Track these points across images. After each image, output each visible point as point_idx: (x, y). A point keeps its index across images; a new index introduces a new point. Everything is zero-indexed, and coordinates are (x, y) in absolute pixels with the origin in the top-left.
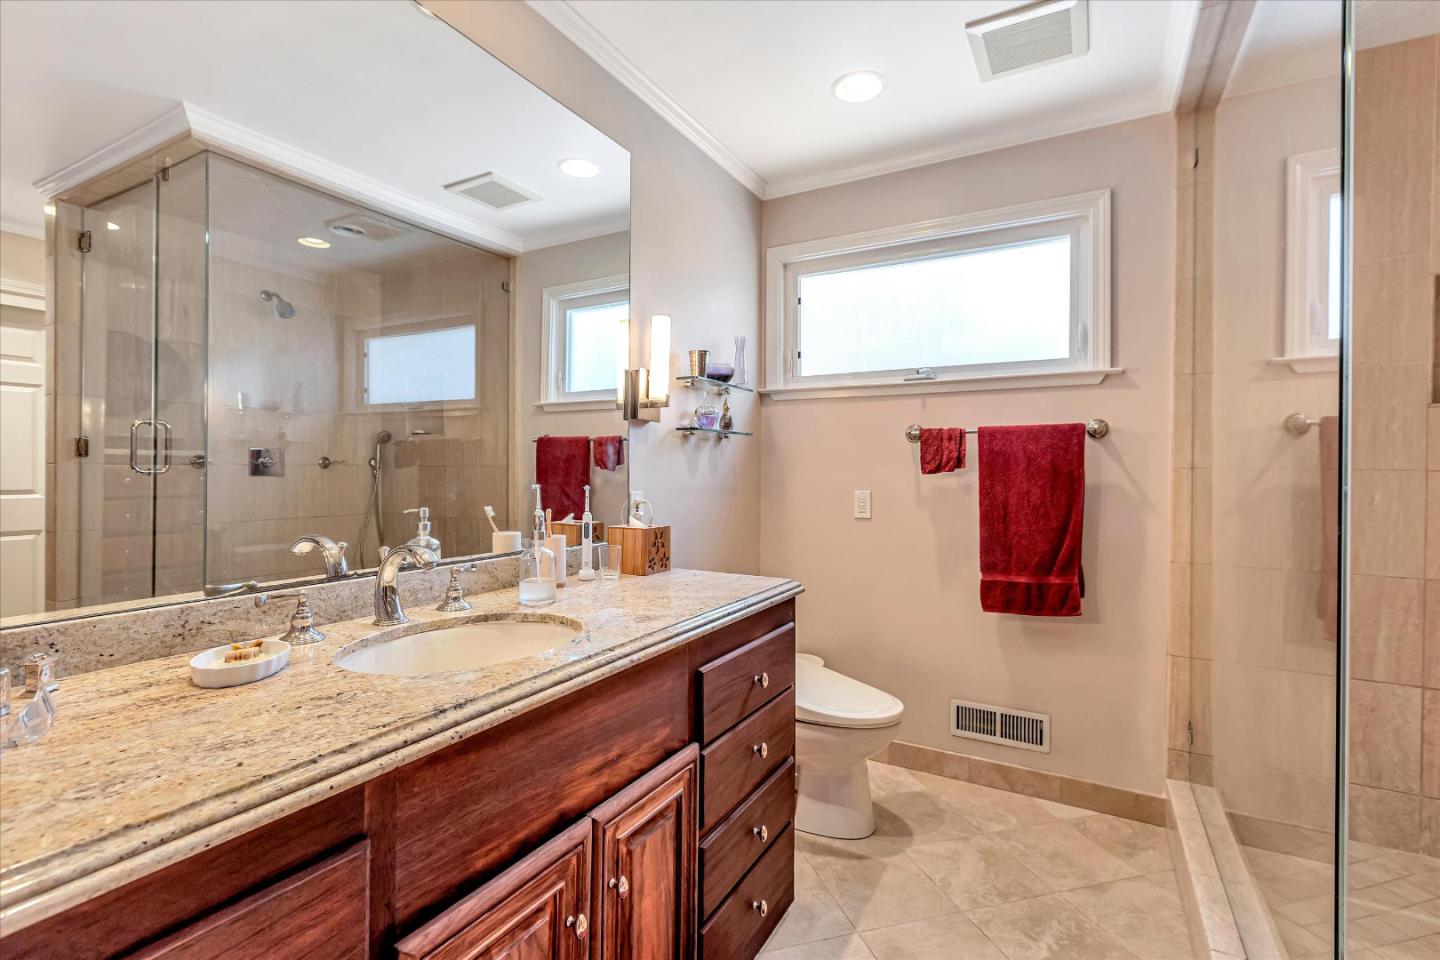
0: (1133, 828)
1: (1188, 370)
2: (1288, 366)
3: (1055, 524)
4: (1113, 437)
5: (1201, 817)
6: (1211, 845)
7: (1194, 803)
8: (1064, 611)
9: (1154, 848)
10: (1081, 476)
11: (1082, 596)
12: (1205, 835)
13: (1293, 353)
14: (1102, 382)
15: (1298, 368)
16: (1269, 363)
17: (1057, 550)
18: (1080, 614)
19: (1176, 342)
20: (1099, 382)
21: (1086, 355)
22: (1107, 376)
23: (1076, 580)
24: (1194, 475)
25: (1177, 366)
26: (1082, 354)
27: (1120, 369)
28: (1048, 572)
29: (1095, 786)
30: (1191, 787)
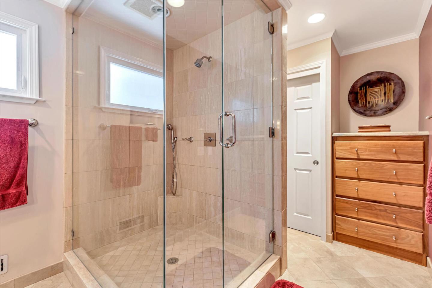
0: (51, 280)
1: (71, 104)
2: (101, 109)
3: (12, 165)
4: (40, 127)
5: (81, 261)
6: (87, 269)
7: (76, 257)
8: (18, 204)
9: (62, 282)
10: (26, 143)
11: (27, 195)
12: (84, 266)
13: (102, 105)
14: (34, 104)
15: (103, 110)
16: (95, 107)
17: (14, 176)
18: (27, 203)
19: (66, 94)
20: (33, 103)
21: (26, 90)
22: (37, 101)
23: (24, 188)
24: (73, 142)
25: (66, 102)
26: (24, 89)
27: (43, 99)
28: (9, 188)
29: (32, 274)
30: (73, 251)
